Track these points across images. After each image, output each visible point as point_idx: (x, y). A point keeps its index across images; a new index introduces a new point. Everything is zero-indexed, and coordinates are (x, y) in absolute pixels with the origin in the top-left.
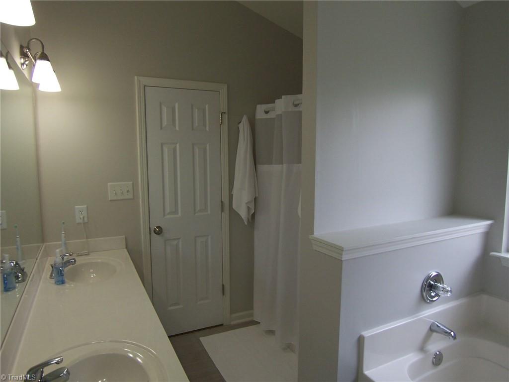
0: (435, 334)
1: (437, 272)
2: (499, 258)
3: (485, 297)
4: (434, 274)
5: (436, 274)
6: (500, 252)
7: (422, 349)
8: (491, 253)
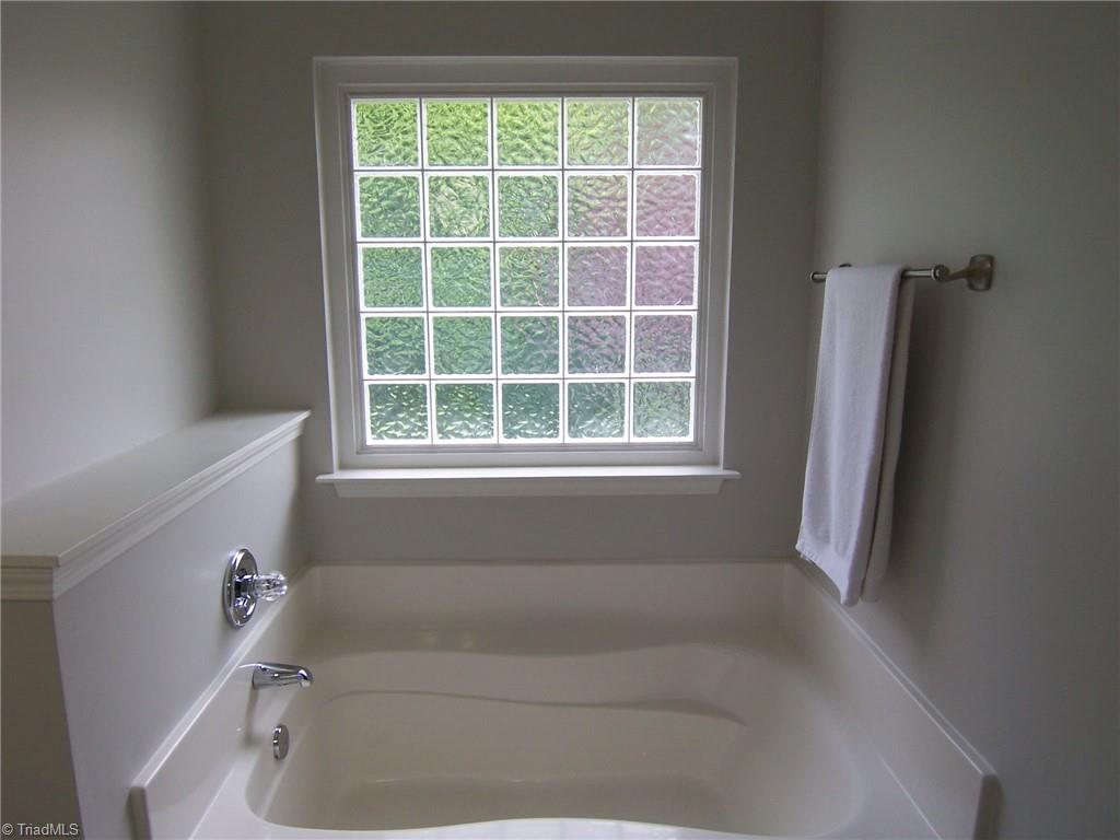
0: (263, 692)
1: (242, 551)
2: (331, 485)
3: (316, 572)
4: (239, 557)
5: (242, 555)
6: (332, 472)
7: (250, 740)
8: (318, 478)
